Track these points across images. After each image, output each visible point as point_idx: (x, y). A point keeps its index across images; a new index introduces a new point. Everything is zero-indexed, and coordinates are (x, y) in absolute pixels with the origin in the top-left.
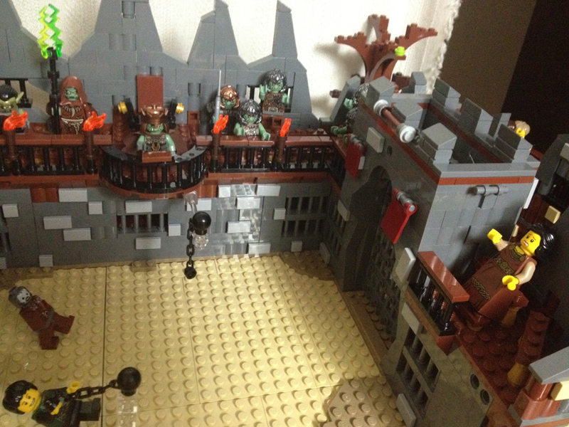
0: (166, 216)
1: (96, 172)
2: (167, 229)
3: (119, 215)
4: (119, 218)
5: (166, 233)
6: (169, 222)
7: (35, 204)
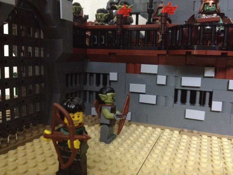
0: (211, 93)
1: (165, 49)
2: (210, 105)
3: (176, 88)
4: (176, 91)
5: (209, 108)
6: (213, 99)
7: (128, 74)
